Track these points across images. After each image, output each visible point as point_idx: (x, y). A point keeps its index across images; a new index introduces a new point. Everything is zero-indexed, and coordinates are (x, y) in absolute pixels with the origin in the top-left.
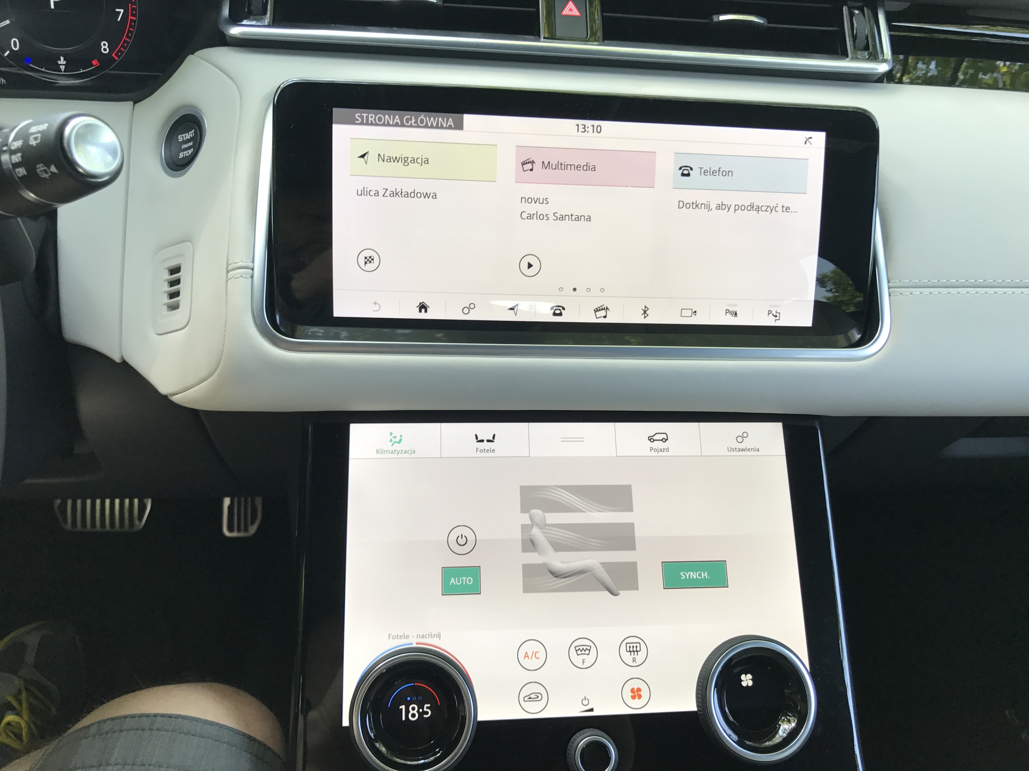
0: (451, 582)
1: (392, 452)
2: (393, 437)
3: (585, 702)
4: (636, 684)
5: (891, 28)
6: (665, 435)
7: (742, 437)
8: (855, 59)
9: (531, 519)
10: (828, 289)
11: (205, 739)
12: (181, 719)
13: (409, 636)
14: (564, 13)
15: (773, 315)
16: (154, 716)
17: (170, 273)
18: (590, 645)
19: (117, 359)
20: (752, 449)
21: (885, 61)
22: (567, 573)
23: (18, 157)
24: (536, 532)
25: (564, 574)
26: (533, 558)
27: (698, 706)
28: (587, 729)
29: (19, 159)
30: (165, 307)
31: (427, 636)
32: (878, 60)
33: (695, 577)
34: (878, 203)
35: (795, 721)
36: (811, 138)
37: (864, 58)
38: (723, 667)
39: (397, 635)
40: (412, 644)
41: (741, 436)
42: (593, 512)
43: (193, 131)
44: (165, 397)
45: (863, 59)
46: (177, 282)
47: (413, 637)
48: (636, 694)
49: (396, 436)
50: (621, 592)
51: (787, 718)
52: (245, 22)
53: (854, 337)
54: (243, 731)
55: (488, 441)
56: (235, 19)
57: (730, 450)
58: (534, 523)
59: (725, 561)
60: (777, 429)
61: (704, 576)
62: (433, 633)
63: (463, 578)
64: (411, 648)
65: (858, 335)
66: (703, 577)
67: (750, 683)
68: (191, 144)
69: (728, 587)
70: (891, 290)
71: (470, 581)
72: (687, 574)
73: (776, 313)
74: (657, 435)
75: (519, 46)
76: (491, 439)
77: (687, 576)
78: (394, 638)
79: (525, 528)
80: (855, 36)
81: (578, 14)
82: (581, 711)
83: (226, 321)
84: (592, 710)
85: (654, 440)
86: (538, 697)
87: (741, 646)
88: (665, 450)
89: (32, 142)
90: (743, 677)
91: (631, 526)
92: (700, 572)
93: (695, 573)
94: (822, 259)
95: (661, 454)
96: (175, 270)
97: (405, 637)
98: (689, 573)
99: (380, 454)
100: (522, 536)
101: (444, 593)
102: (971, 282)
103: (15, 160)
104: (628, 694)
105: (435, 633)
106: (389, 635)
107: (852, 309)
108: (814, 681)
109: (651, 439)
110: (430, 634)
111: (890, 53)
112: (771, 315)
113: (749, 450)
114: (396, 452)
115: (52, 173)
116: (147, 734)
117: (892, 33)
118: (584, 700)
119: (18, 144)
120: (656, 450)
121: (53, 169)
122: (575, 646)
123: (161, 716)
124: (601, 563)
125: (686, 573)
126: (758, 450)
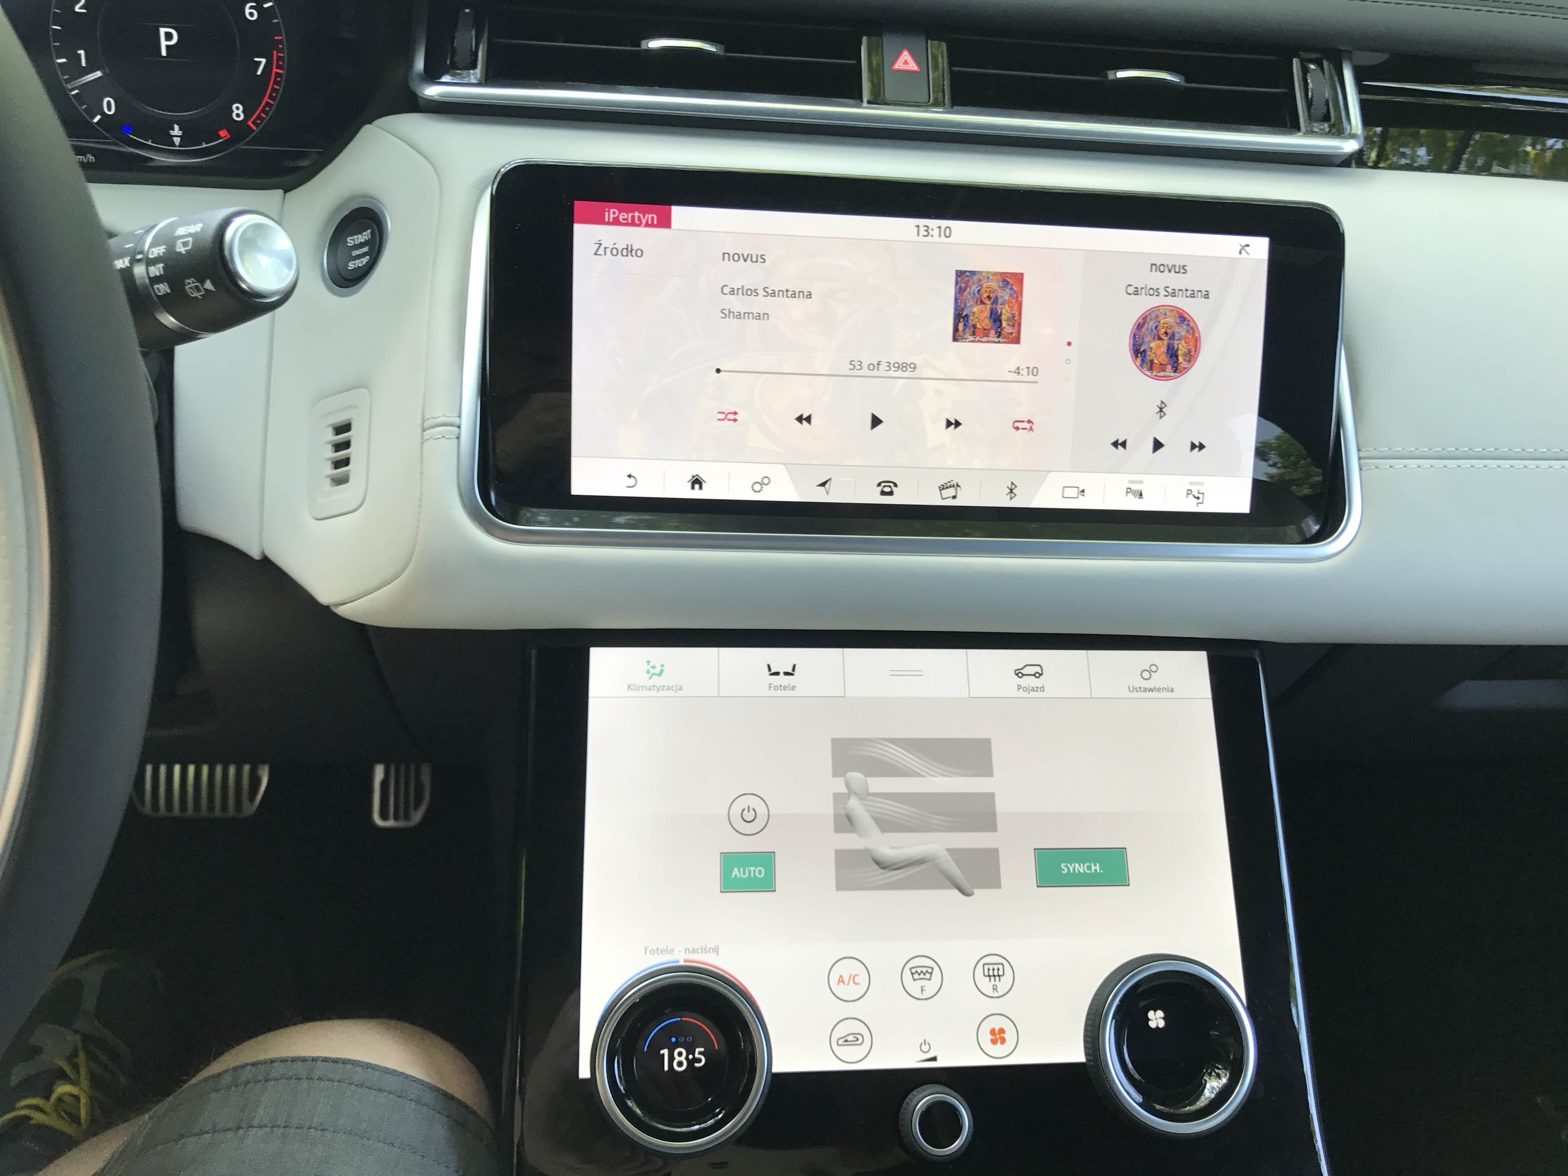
0: (734, 873)
1: (650, 689)
2: (652, 667)
3: (925, 1048)
4: (998, 1023)
5: (1361, 89)
6: (1039, 667)
7: (1150, 671)
8: (1310, 133)
9: (847, 785)
10: (1271, 462)
11: (386, 1094)
12: (351, 1065)
13: (673, 951)
14: (896, 67)
15: (1194, 496)
16: (313, 1060)
17: (334, 433)
18: (932, 966)
19: (256, 554)
20: (1163, 688)
21: (1352, 136)
22: (901, 862)
23: (159, 268)
24: (854, 804)
25: (895, 864)
26: (851, 841)
27: (1087, 1054)
28: (928, 1085)
29: (160, 272)
30: (328, 481)
31: (700, 951)
32: (1343, 135)
33: (1082, 871)
34: (1344, 337)
35: (1226, 1075)
36: (1248, 246)
37: (1322, 132)
38: (1121, 1001)
39: (658, 949)
40: (678, 962)
41: (1148, 671)
42: (936, 777)
43: (369, 231)
44: (326, 609)
45: (1321, 134)
46: (347, 445)
47: (680, 951)
48: (998, 1036)
49: (656, 665)
50: (976, 891)
51: (1215, 1072)
52: (446, 79)
53: (1309, 527)
54: (437, 1085)
55: (786, 674)
56: (432, 75)
57: (1131, 690)
58: (851, 791)
59: (1125, 848)
60: (1199, 660)
61: (1096, 870)
62: (708, 947)
63: (750, 868)
64: (680, 967)
65: (1315, 526)
66: (1093, 871)
67: (1162, 1024)
68: (366, 249)
69: (1129, 885)
70: (1363, 461)
71: (760, 872)
72: (1071, 865)
73: (1199, 493)
74: (1028, 667)
75: (833, 113)
76: (790, 671)
77: (1071, 869)
78: (653, 952)
79: (838, 798)
80: (1310, 100)
81: (916, 68)
82: (919, 1060)
83: (421, 500)
84: (934, 1059)
85: (1023, 675)
86: (858, 1040)
87: (1148, 968)
88: (1039, 690)
89: (180, 248)
90: (1151, 1014)
91: (990, 798)
92: (1089, 864)
93: (1082, 865)
94: (1262, 420)
95: (1033, 694)
96: (344, 428)
97: (669, 952)
98: (1073, 865)
99: (633, 692)
100: (835, 809)
101: (724, 889)
102: (1478, 451)
103: (155, 274)
104: (985, 1037)
105: (710, 947)
106: (646, 948)
107: (1306, 491)
108: (1252, 1018)
109: (1019, 673)
110: (704, 947)
111: (1360, 126)
112: (1191, 496)
113: (1159, 690)
114: (655, 688)
115: (206, 290)
116: (304, 1084)
117: (1364, 96)
118: (923, 1045)
119: (158, 251)
120: (1025, 689)
121: (208, 285)
122: (910, 967)
123: (323, 1061)
124: (948, 850)
125: (1069, 865)
126: (1172, 691)
